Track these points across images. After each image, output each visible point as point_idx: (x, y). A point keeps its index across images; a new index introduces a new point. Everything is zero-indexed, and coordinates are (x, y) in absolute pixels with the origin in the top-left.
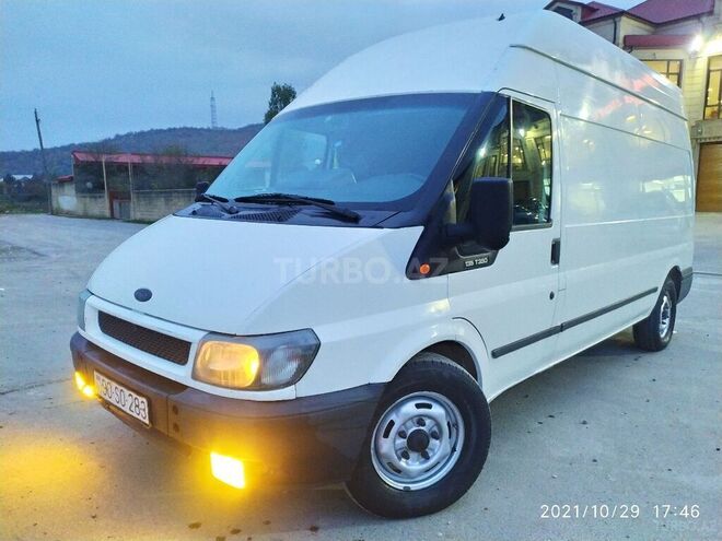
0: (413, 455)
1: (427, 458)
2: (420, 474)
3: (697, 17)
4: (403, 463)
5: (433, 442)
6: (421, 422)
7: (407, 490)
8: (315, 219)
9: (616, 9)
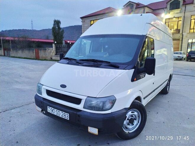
0: (130, 124)
1: (133, 125)
2: (132, 128)
3: (163, 8)
4: (128, 126)
5: (135, 121)
6: (132, 116)
7: (129, 133)
8: (107, 67)
9: (144, 5)
